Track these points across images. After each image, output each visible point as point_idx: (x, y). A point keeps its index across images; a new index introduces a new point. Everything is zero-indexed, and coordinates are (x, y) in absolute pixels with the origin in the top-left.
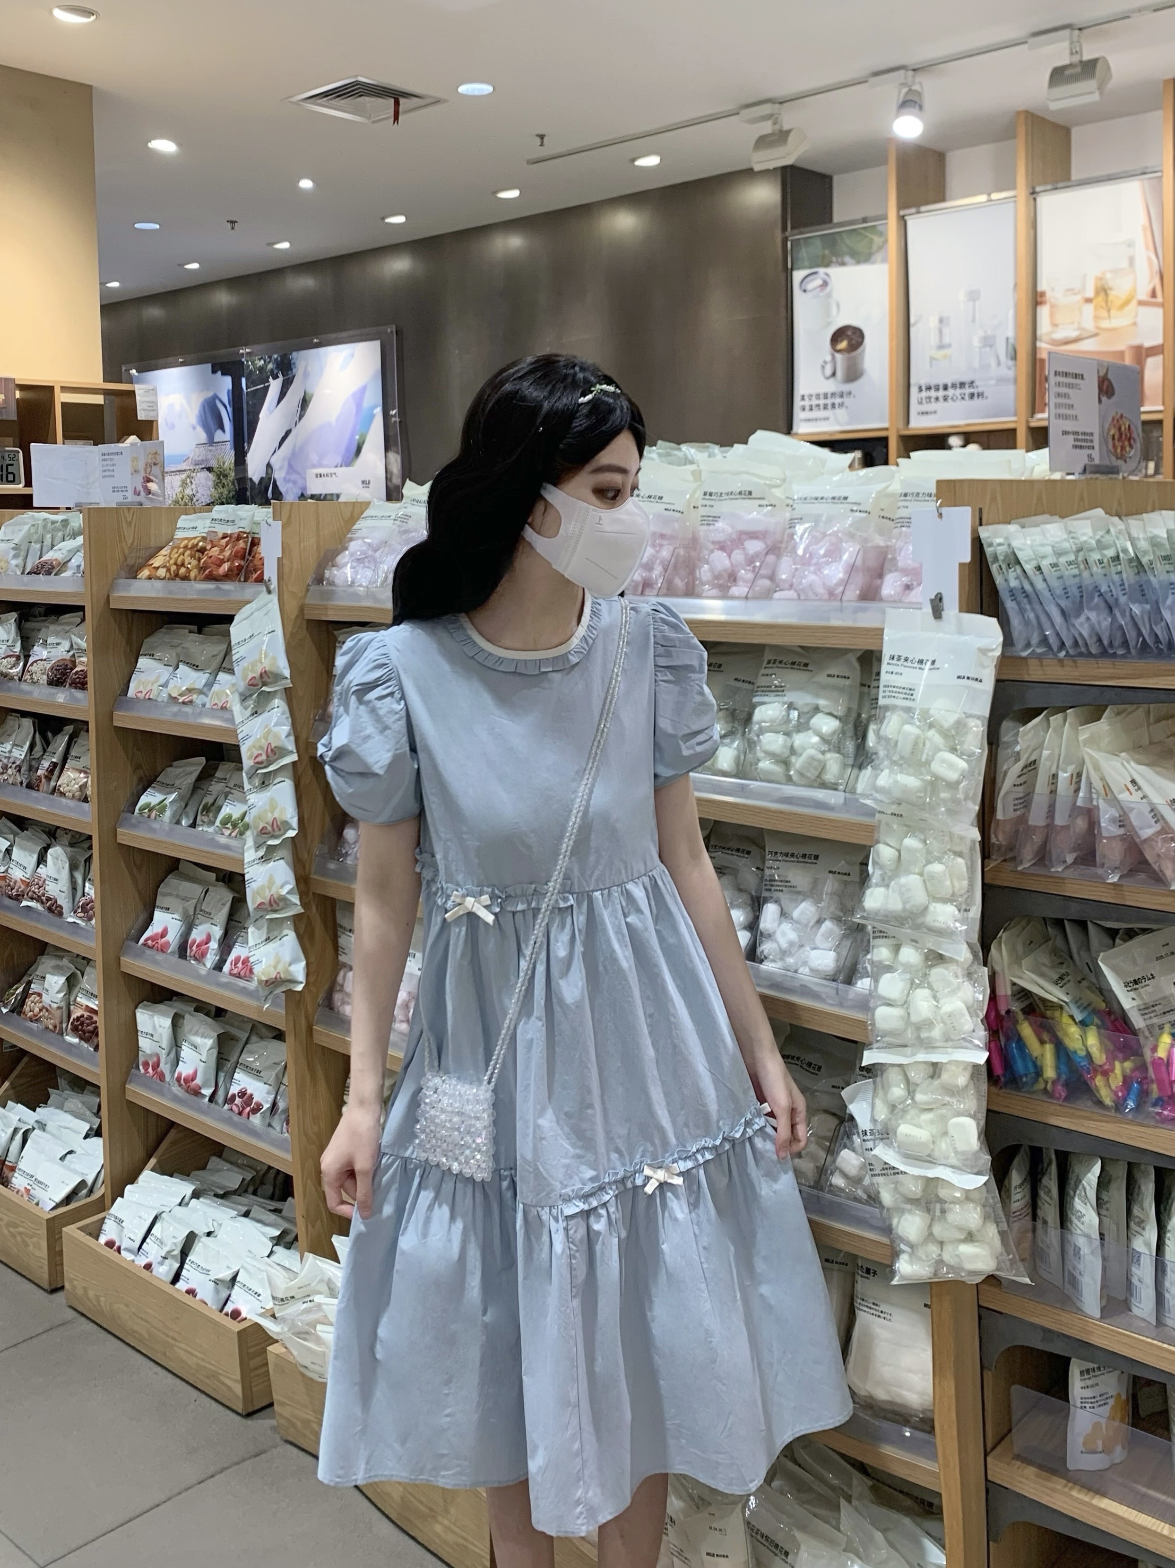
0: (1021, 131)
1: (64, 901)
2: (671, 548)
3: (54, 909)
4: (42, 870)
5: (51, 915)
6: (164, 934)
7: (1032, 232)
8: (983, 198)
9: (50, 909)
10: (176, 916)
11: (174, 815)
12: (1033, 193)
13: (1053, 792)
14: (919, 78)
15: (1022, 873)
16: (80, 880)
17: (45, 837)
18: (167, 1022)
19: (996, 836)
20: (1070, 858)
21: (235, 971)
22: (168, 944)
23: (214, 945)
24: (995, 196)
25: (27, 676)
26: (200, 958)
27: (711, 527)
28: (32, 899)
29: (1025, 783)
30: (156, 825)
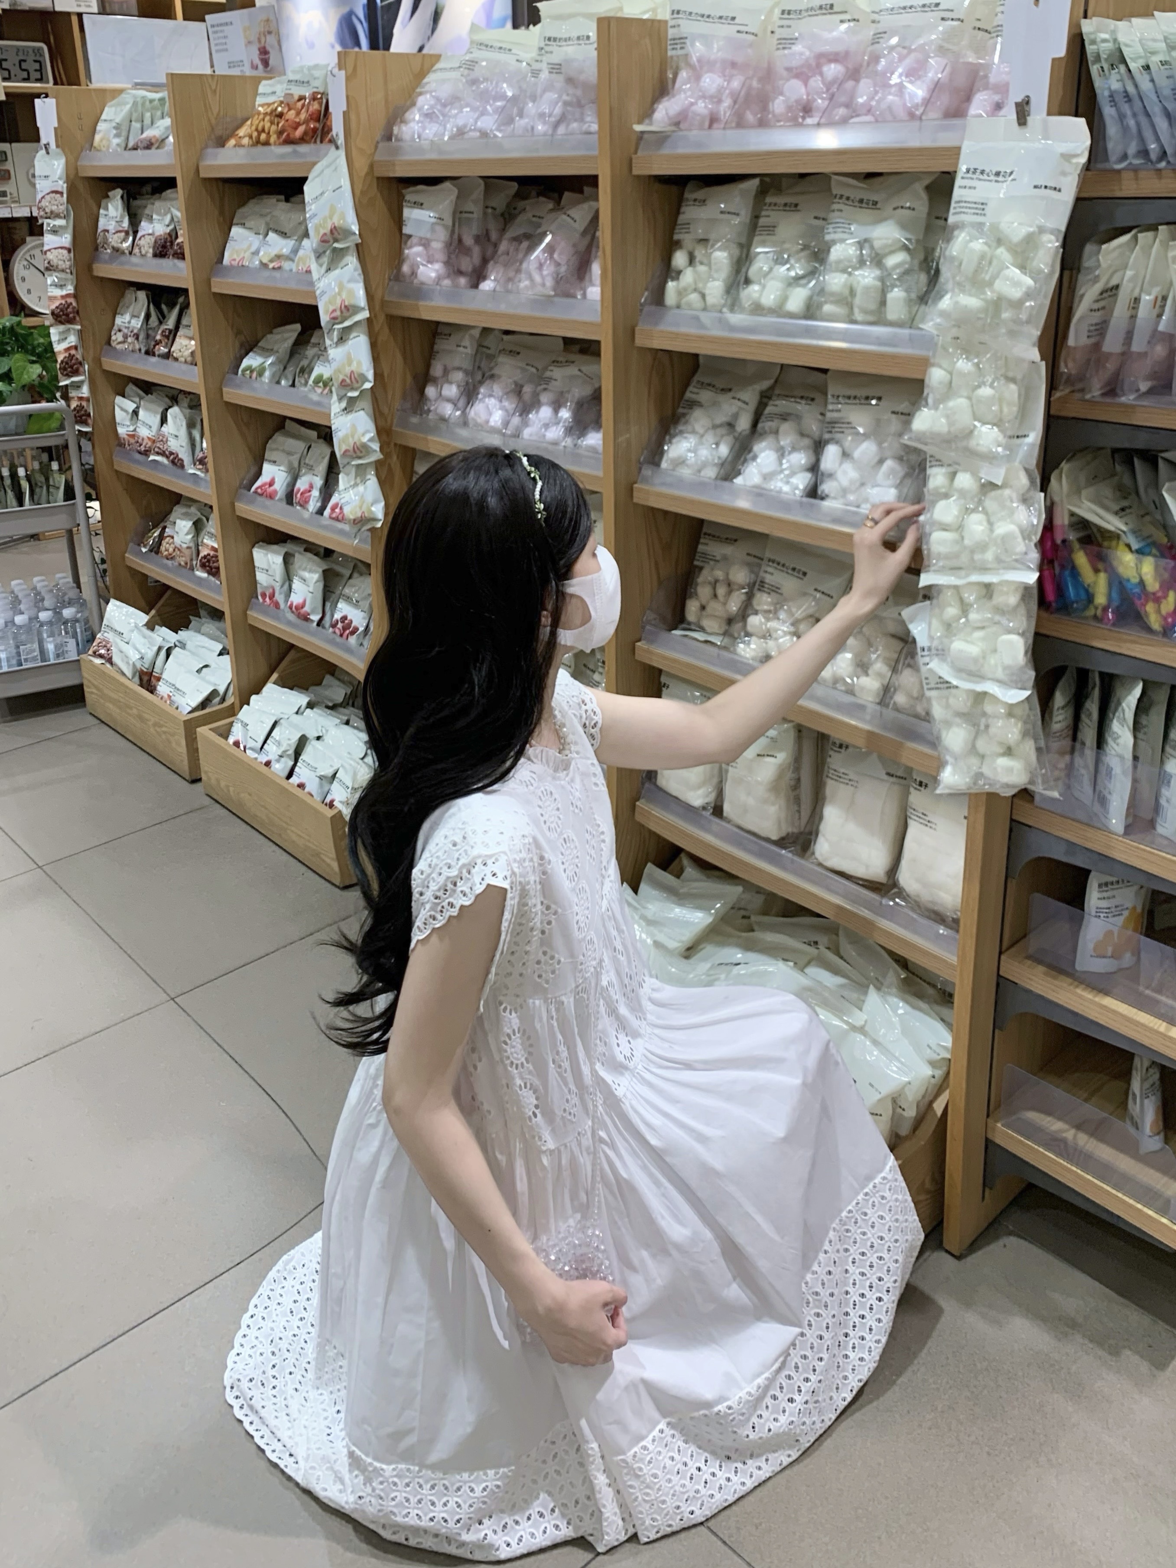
1: (184, 455)
2: (742, 78)
3: (177, 462)
4: (165, 429)
5: (174, 468)
6: (271, 483)
9: (173, 462)
10: (282, 468)
11: (273, 375)
13: (1133, 317)
15: (1090, 402)
16: (198, 438)
17: (167, 400)
18: (279, 560)
19: (1066, 366)
20: (1144, 386)
21: (334, 515)
22: (276, 492)
23: (315, 493)
25: (136, 250)
26: (304, 504)
27: (786, 52)
28: (158, 454)
29: (1103, 308)
30: (256, 385)
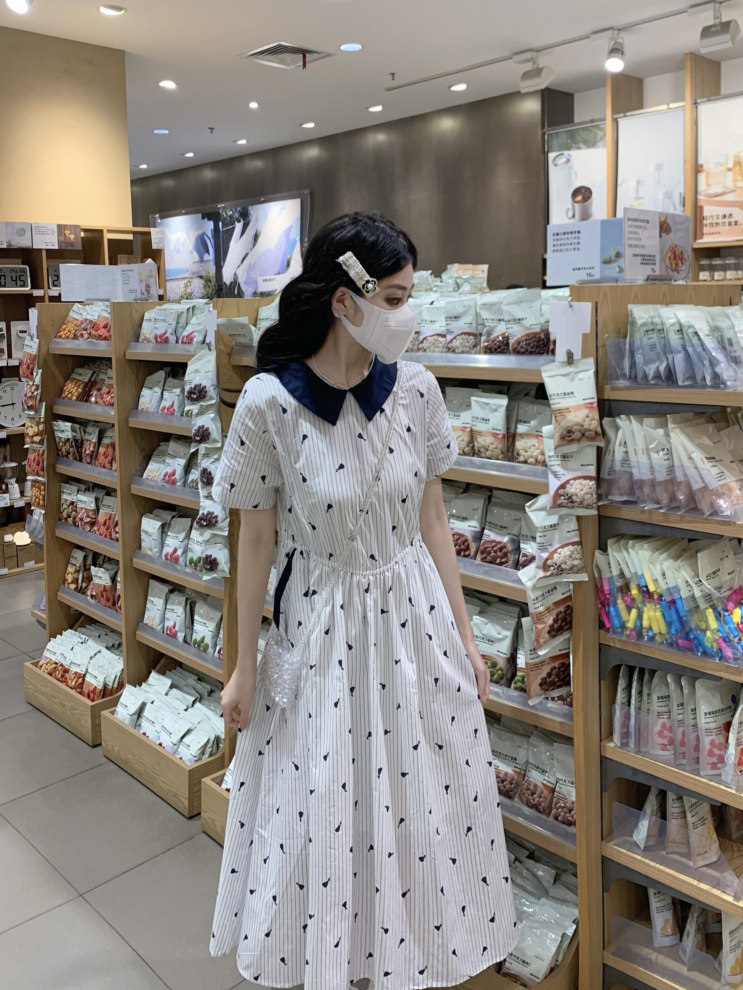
0: (688, 65)
7: (695, 128)
8: (664, 107)
12: (696, 104)
14: (621, 35)
24: (672, 106)
